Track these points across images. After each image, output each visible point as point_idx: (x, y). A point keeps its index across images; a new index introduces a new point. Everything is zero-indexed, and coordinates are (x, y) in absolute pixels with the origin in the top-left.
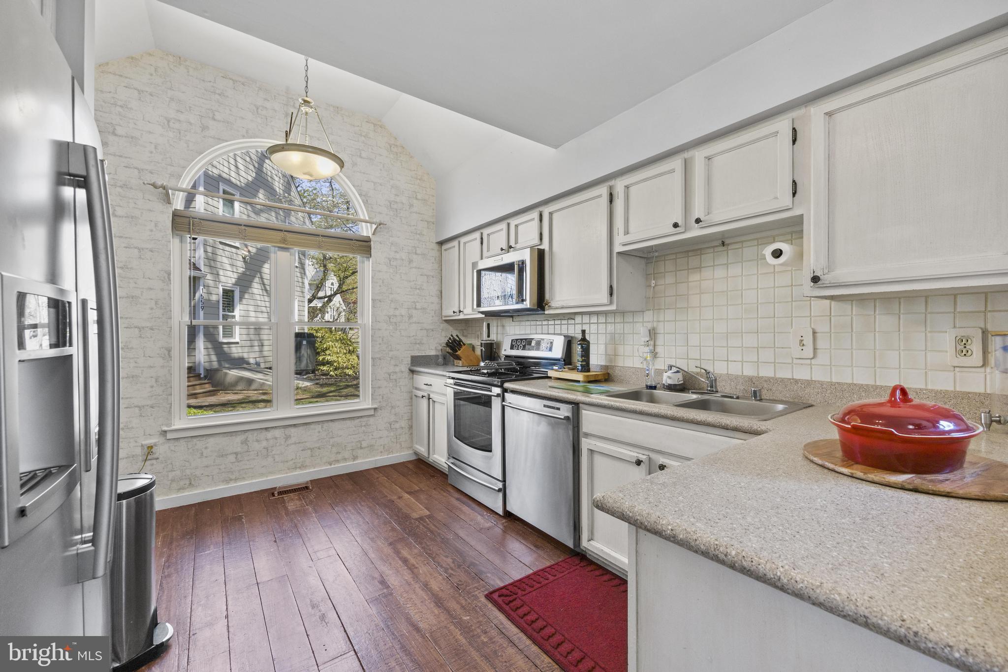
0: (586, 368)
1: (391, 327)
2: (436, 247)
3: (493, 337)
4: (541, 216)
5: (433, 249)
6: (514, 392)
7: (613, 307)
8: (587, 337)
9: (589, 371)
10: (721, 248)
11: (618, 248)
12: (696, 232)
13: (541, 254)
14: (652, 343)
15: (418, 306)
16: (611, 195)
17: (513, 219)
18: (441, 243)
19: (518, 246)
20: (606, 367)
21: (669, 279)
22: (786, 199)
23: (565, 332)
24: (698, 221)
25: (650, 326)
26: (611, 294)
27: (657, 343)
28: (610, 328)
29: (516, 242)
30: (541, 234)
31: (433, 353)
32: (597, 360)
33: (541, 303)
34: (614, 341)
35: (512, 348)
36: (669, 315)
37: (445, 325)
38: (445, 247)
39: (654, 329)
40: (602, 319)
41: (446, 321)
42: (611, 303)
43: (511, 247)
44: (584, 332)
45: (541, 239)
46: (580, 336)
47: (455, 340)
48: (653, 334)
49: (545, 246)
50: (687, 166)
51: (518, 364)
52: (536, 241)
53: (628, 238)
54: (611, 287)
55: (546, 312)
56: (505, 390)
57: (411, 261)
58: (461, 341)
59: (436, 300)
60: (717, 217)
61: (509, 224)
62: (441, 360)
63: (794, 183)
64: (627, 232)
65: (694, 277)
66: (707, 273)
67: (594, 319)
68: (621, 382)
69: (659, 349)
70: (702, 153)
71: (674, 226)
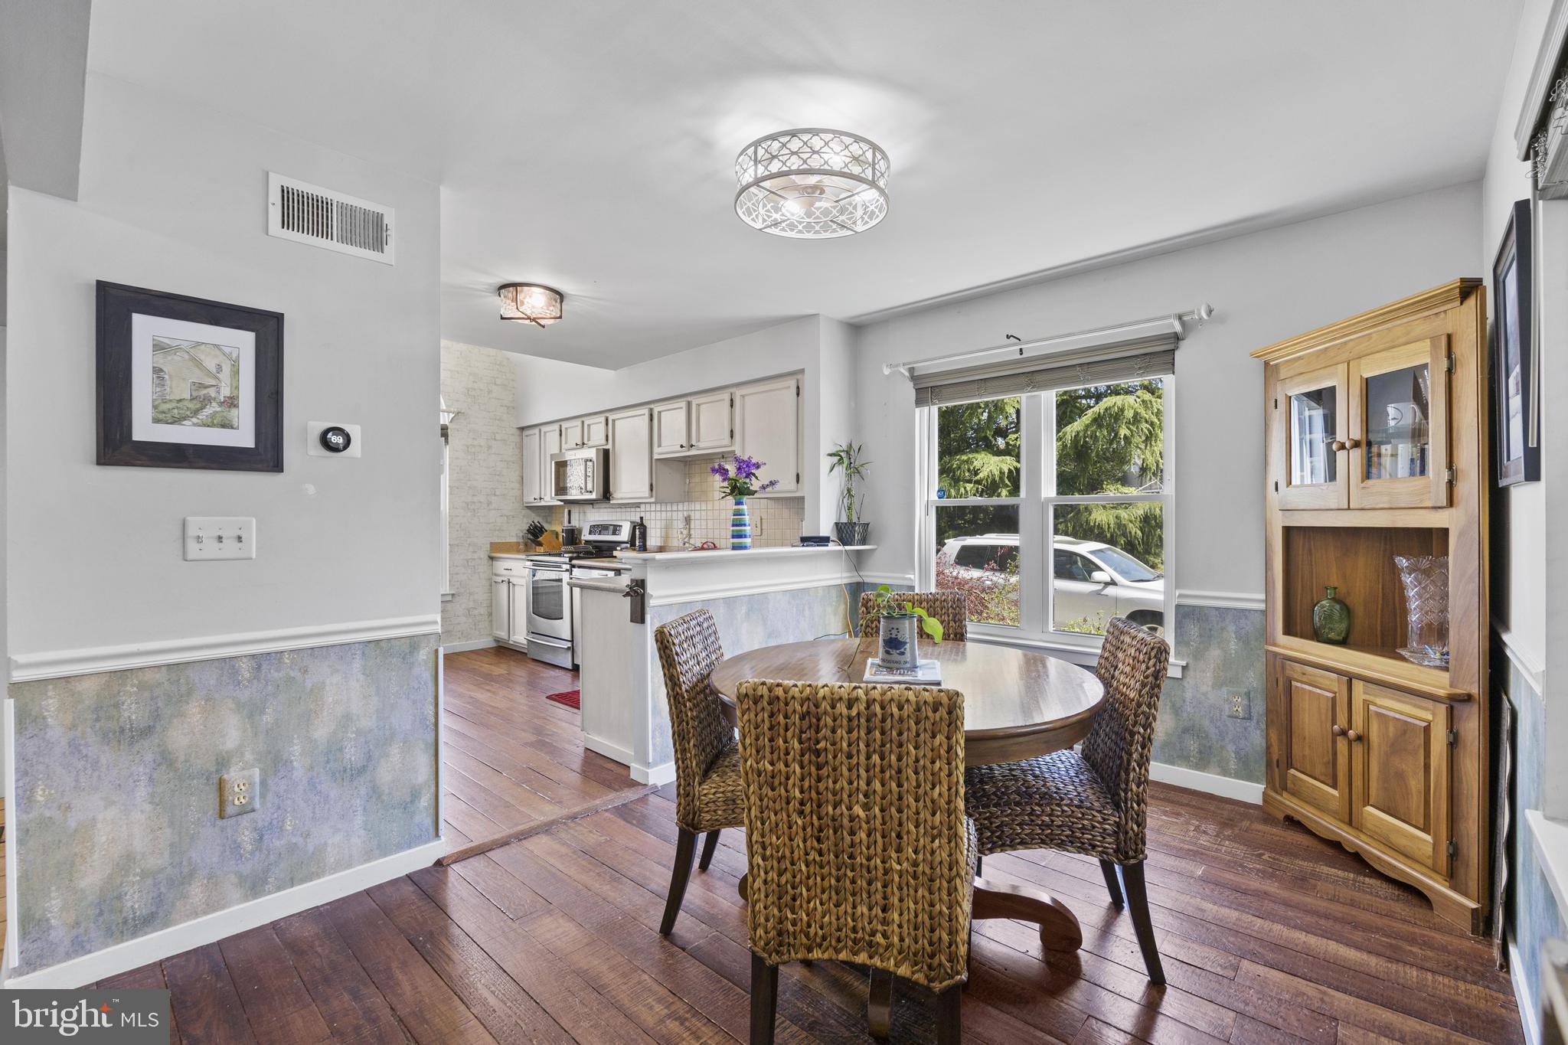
0: (643, 548)
1: (469, 514)
2: (517, 432)
3: (575, 523)
4: (607, 420)
5: (513, 435)
6: (580, 567)
7: (653, 500)
8: (646, 523)
11: (656, 457)
12: (693, 452)
13: (606, 453)
14: (689, 526)
15: (498, 492)
16: (651, 414)
17: (588, 418)
18: (522, 429)
19: (591, 443)
21: (697, 479)
22: (727, 440)
23: (630, 519)
24: (694, 446)
25: (686, 514)
26: (652, 490)
27: (692, 527)
28: (660, 513)
29: (589, 440)
30: (607, 436)
31: (514, 540)
32: (654, 541)
33: (606, 495)
34: (668, 527)
35: (590, 534)
36: (697, 506)
37: (528, 511)
38: (526, 433)
39: (689, 516)
40: (653, 509)
41: (530, 508)
42: (652, 496)
43: (584, 443)
44: (641, 518)
45: (607, 440)
46: (640, 522)
47: (536, 526)
48: (688, 520)
49: (609, 446)
50: (689, 404)
51: (595, 547)
52: (603, 441)
53: (659, 450)
54: (651, 485)
55: (611, 502)
56: (573, 566)
57: (489, 447)
58: (542, 527)
59: (517, 486)
60: (702, 445)
61: (583, 422)
62: (522, 547)
63: (732, 431)
64: (659, 446)
67: (649, 508)
69: (692, 532)
70: (695, 401)
71: (682, 446)
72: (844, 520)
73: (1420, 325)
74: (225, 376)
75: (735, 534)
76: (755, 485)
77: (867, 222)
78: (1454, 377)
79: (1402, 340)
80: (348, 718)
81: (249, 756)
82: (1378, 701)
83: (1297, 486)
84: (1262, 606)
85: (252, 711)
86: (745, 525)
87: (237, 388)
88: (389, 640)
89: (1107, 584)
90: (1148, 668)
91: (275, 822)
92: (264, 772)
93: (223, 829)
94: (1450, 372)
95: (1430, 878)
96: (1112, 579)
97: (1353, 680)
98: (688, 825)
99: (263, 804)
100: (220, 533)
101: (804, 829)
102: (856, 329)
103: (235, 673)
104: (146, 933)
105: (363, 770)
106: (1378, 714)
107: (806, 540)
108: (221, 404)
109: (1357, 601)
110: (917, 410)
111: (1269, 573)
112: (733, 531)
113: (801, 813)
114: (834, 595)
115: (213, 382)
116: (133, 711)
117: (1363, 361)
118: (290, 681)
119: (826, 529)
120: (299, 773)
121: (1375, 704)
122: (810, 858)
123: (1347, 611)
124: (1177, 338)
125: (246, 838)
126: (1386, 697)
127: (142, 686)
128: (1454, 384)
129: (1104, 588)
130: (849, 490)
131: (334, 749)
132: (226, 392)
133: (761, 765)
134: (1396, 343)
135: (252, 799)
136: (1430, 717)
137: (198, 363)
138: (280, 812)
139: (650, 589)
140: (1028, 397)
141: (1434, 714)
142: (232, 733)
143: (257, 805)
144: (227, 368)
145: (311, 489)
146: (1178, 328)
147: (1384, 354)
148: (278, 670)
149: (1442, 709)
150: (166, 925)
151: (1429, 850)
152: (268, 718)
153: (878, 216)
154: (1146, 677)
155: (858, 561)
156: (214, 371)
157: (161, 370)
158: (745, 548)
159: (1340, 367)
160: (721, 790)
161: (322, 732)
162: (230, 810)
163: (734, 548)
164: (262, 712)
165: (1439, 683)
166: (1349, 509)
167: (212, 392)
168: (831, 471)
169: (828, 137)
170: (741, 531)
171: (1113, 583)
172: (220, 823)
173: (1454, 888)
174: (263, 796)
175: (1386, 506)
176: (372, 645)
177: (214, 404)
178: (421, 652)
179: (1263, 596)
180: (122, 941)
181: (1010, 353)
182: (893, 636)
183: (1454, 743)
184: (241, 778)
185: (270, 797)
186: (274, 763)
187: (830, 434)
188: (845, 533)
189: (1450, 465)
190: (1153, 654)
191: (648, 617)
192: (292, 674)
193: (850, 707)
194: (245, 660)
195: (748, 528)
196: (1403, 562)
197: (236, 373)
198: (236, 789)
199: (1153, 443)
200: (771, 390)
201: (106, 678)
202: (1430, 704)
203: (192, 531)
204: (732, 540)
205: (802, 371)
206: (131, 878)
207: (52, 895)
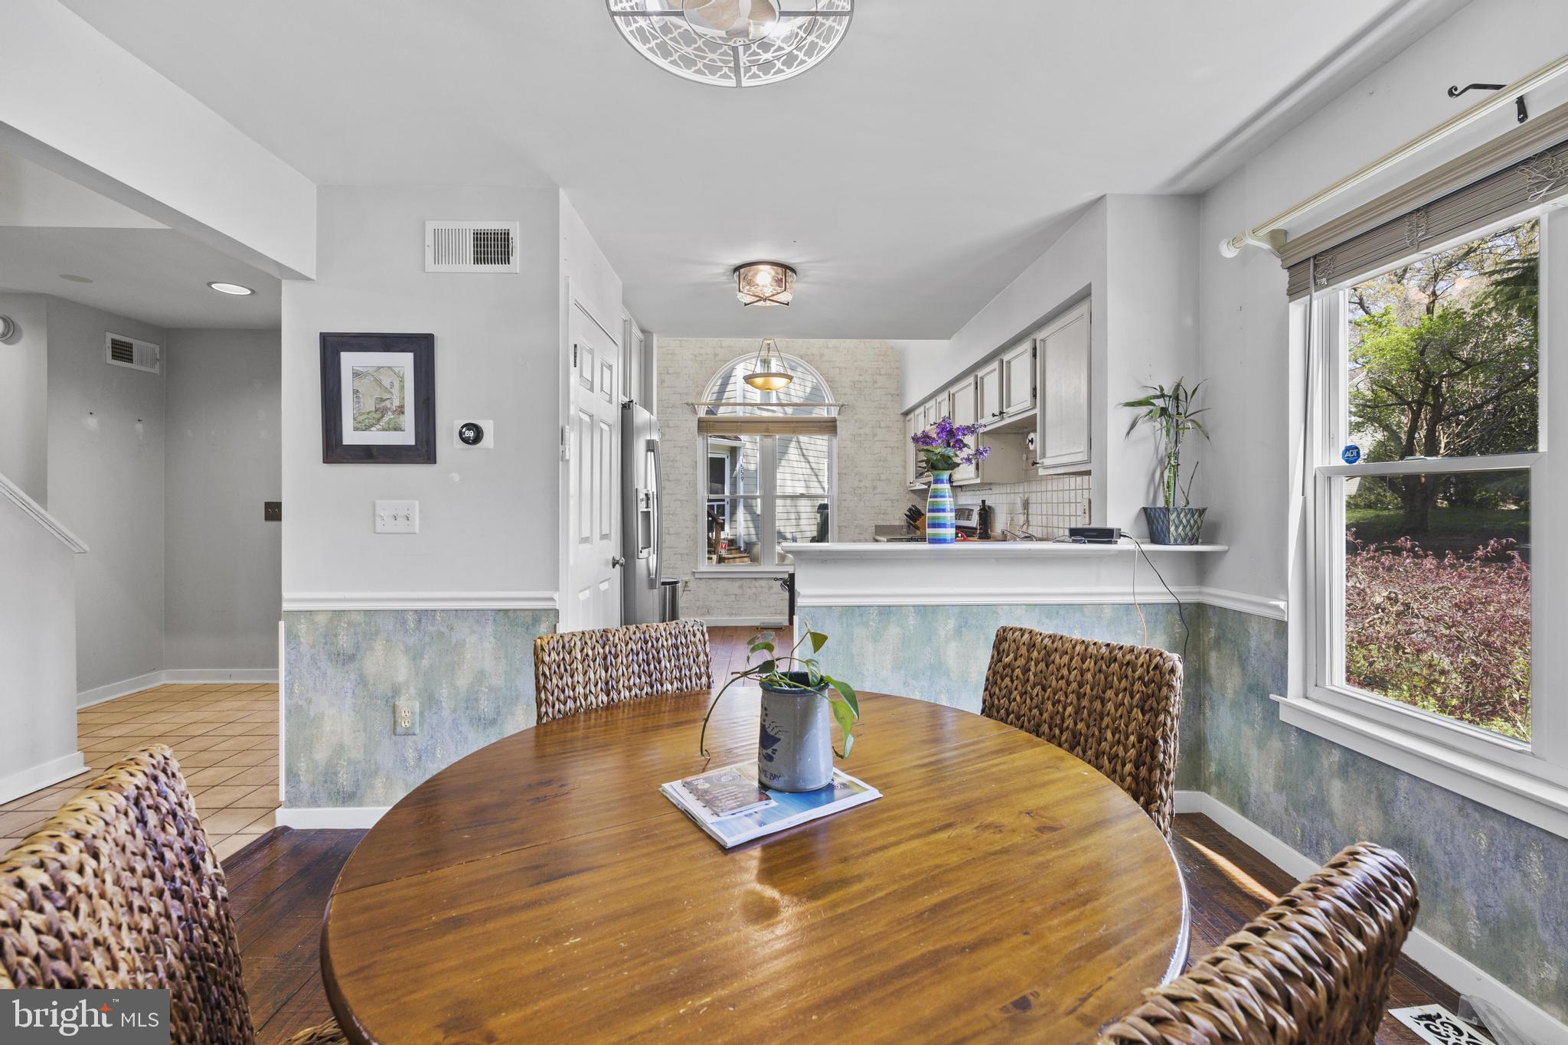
1: (856, 499)
2: (901, 418)
4: (950, 395)
5: (897, 421)
12: (1003, 422)
15: (883, 477)
16: (976, 383)
18: (906, 414)
22: (1030, 402)
25: (1022, 497)
27: (1030, 512)
30: (950, 413)
31: (897, 523)
37: (912, 495)
38: (908, 417)
39: (1027, 499)
41: (912, 491)
44: (984, 501)
47: (914, 510)
48: (1026, 505)
50: (1001, 361)
57: (875, 435)
60: (1010, 412)
61: (937, 401)
62: (902, 531)
64: (982, 417)
70: (1006, 356)
71: (994, 415)
72: (1161, 503)
74: (396, 391)
75: (935, 521)
80: (481, 675)
81: (412, 691)
85: (416, 655)
87: (403, 398)
88: (515, 610)
91: (429, 748)
92: (422, 705)
93: (396, 743)
99: (422, 730)
100: (394, 513)
103: (404, 622)
104: (349, 806)
107: (1078, 534)
108: (394, 412)
115: (388, 396)
116: (344, 642)
118: (441, 634)
119: (1119, 518)
120: (446, 713)
125: (411, 755)
127: (350, 624)
131: (471, 701)
132: (396, 403)
135: (413, 724)
137: (379, 383)
138: (433, 741)
139: (802, 587)
142: (402, 668)
143: (417, 731)
144: (397, 384)
145: (456, 477)
148: (433, 626)
150: (361, 805)
152: (425, 663)
155: (1194, 569)
156: (389, 387)
157: (358, 391)
161: (463, 682)
162: (399, 730)
164: (422, 657)
167: (387, 404)
168: (1132, 429)
172: (393, 737)
174: (421, 724)
176: (502, 613)
177: (389, 413)
178: (542, 625)
180: (336, 806)
184: (408, 707)
185: (426, 726)
186: (430, 700)
188: (1157, 524)
191: (795, 619)
192: (442, 629)
194: (411, 613)
197: (402, 388)
198: (403, 714)
201: (330, 615)
203: (380, 512)
206: (342, 762)
207: (302, 759)
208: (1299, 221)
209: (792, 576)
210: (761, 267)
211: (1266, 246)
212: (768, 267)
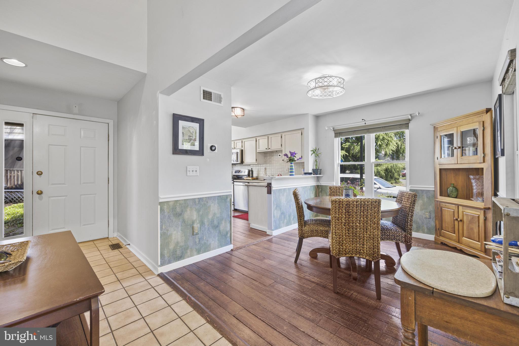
0: (252, 177)
4: (242, 141)
6: (236, 182)
7: (257, 163)
8: (253, 170)
9: (253, 177)
10: (276, 152)
11: (258, 151)
12: (269, 150)
13: (242, 150)
14: (265, 171)
16: (256, 140)
17: (236, 141)
19: (237, 148)
20: (257, 176)
21: (268, 158)
22: (280, 147)
23: (248, 169)
24: (269, 149)
26: (256, 161)
28: (258, 167)
29: (236, 147)
32: (255, 175)
33: (242, 162)
34: (258, 171)
35: (235, 173)
36: (268, 165)
39: (266, 168)
40: (256, 166)
42: (256, 162)
43: (235, 148)
44: (252, 168)
45: (242, 147)
46: (251, 170)
48: (265, 169)
49: (243, 149)
50: (268, 137)
51: (237, 177)
52: (241, 147)
53: (259, 150)
54: (256, 159)
55: (243, 164)
56: (234, 182)
60: (272, 148)
61: (234, 142)
63: (281, 144)
64: (259, 149)
65: (272, 157)
66: (274, 157)
67: (254, 166)
68: (260, 179)
69: (267, 172)
70: (270, 136)
71: (266, 149)
72: (315, 168)
73: (476, 119)
74: (194, 134)
75: (291, 171)
76: (296, 159)
77: (336, 95)
78: (485, 131)
79: (471, 122)
80: (215, 214)
81: (198, 221)
82: (466, 211)
83: (443, 158)
84: (434, 189)
85: (198, 211)
86: (293, 169)
87: (196, 136)
88: (222, 196)
89: (378, 188)
90: (412, 199)
91: (202, 237)
92: (200, 225)
93: (193, 238)
94: (483, 130)
95: (480, 253)
96: (380, 187)
97: (459, 206)
98: (301, 237)
99: (200, 233)
100: (193, 170)
101: (345, 229)
102: (317, 117)
103: (195, 202)
104: (180, 260)
105: (217, 226)
106: (466, 214)
107: (306, 174)
108: (193, 140)
109: (459, 187)
110: (335, 139)
111: (435, 180)
112: (290, 171)
113: (345, 225)
114: (312, 188)
115: (192, 135)
116: (178, 210)
117: (461, 127)
118: (205, 204)
119: (310, 171)
120: (206, 226)
121: (465, 212)
122: (347, 235)
123: (457, 190)
124: (410, 120)
125: (197, 240)
126: (468, 210)
127: (180, 204)
128: (485, 133)
129: (377, 190)
130: (316, 160)
131: (212, 221)
132: (194, 138)
133: (336, 216)
134: (470, 123)
135: (198, 231)
136: (479, 214)
137: (189, 131)
138: (203, 235)
139: (273, 185)
140: (367, 135)
141: (480, 213)
142: (195, 216)
143: (199, 233)
144: (194, 132)
145: (208, 160)
146: (410, 117)
147: (467, 125)
148: (203, 202)
149: (482, 212)
150: (184, 259)
151: (480, 246)
152: (201, 213)
153: (340, 94)
154: (412, 201)
155: (318, 179)
156: (192, 133)
157: (183, 133)
158: (293, 175)
159: (455, 128)
160: (310, 228)
161: (210, 217)
162: (195, 233)
163: (290, 175)
164: (200, 211)
165: (481, 205)
166: (457, 164)
167: (192, 137)
168: (311, 155)
169: (334, 78)
170: (292, 171)
171: (380, 188)
172: (193, 236)
173: (486, 255)
174: (200, 231)
175: (467, 163)
176: (219, 197)
177: (192, 140)
178: (228, 199)
179: (434, 187)
180: (176, 261)
181: (362, 124)
182: (348, 194)
183: (485, 219)
184: (197, 226)
185: (201, 231)
186: (202, 223)
187: (311, 146)
188: (316, 171)
189: (484, 153)
190: (413, 196)
191: (272, 192)
192: (205, 203)
193: (357, 203)
194: (197, 199)
195: (294, 170)
196: (472, 177)
197: (196, 133)
198: (196, 229)
199: (389, 146)
200: (294, 134)
201: (174, 202)
202: (479, 210)
203: (188, 169)
204: (290, 173)
205: (304, 128)
206: (178, 247)
207: (166, 249)
208: (337, 128)
209: (270, 184)
210: (237, 108)
211: (332, 129)
212: (240, 109)
